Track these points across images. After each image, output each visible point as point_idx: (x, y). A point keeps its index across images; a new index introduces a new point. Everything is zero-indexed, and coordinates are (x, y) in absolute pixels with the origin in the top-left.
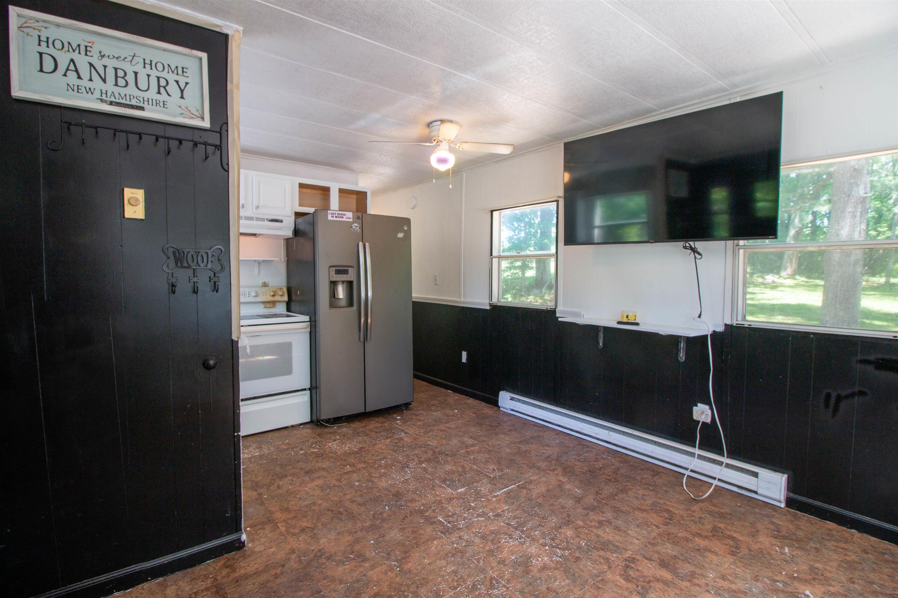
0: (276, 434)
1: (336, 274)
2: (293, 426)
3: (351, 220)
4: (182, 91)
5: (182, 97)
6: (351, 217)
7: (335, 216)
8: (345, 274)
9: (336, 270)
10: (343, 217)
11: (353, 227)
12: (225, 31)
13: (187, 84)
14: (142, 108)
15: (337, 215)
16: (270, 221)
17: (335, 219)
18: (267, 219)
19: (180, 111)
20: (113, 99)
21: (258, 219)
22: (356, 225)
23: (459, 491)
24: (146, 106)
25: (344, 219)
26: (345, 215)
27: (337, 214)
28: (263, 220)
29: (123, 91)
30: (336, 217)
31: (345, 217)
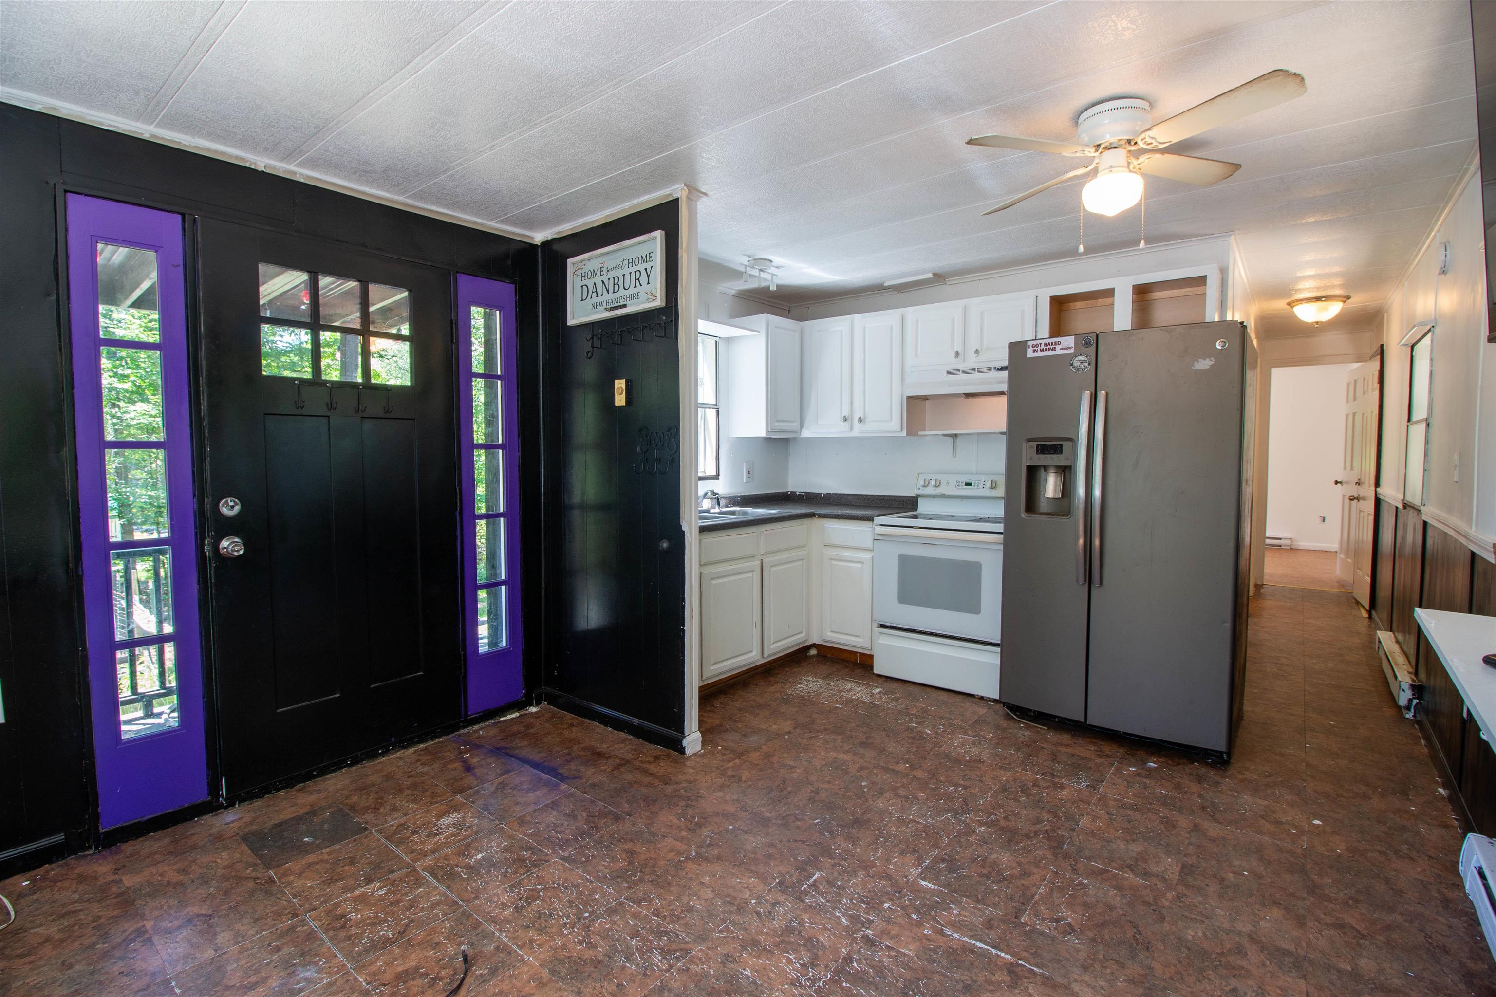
0: (944, 696)
1: (1037, 453)
2: (982, 698)
3: (1072, 351)
4: (648, 276)
5: (648, 283)
6: (1072, 345)
7: (1039, 348)
8: (1055, 452)
9: (1038, 446)
10: (1054, 349)
11: (1075, 364)
12: (676, 196)
13: (652, 267)
14: (625, 306)
15: (1043, 347)
16: (998, 369)
17: (1039, 354)
18: (995, 368)
19: (647, 297)
20: (612, 306)
21: (981, 370)
22: (1081, 358)
23: (923, 883)
24: (628, 303)
25: (1058, 352)
26: (1059, 343)
27: (1043, 345)
28: (989, 370)
29: (617, 295)
30: (1042, 351)
31: (1058, 347)
